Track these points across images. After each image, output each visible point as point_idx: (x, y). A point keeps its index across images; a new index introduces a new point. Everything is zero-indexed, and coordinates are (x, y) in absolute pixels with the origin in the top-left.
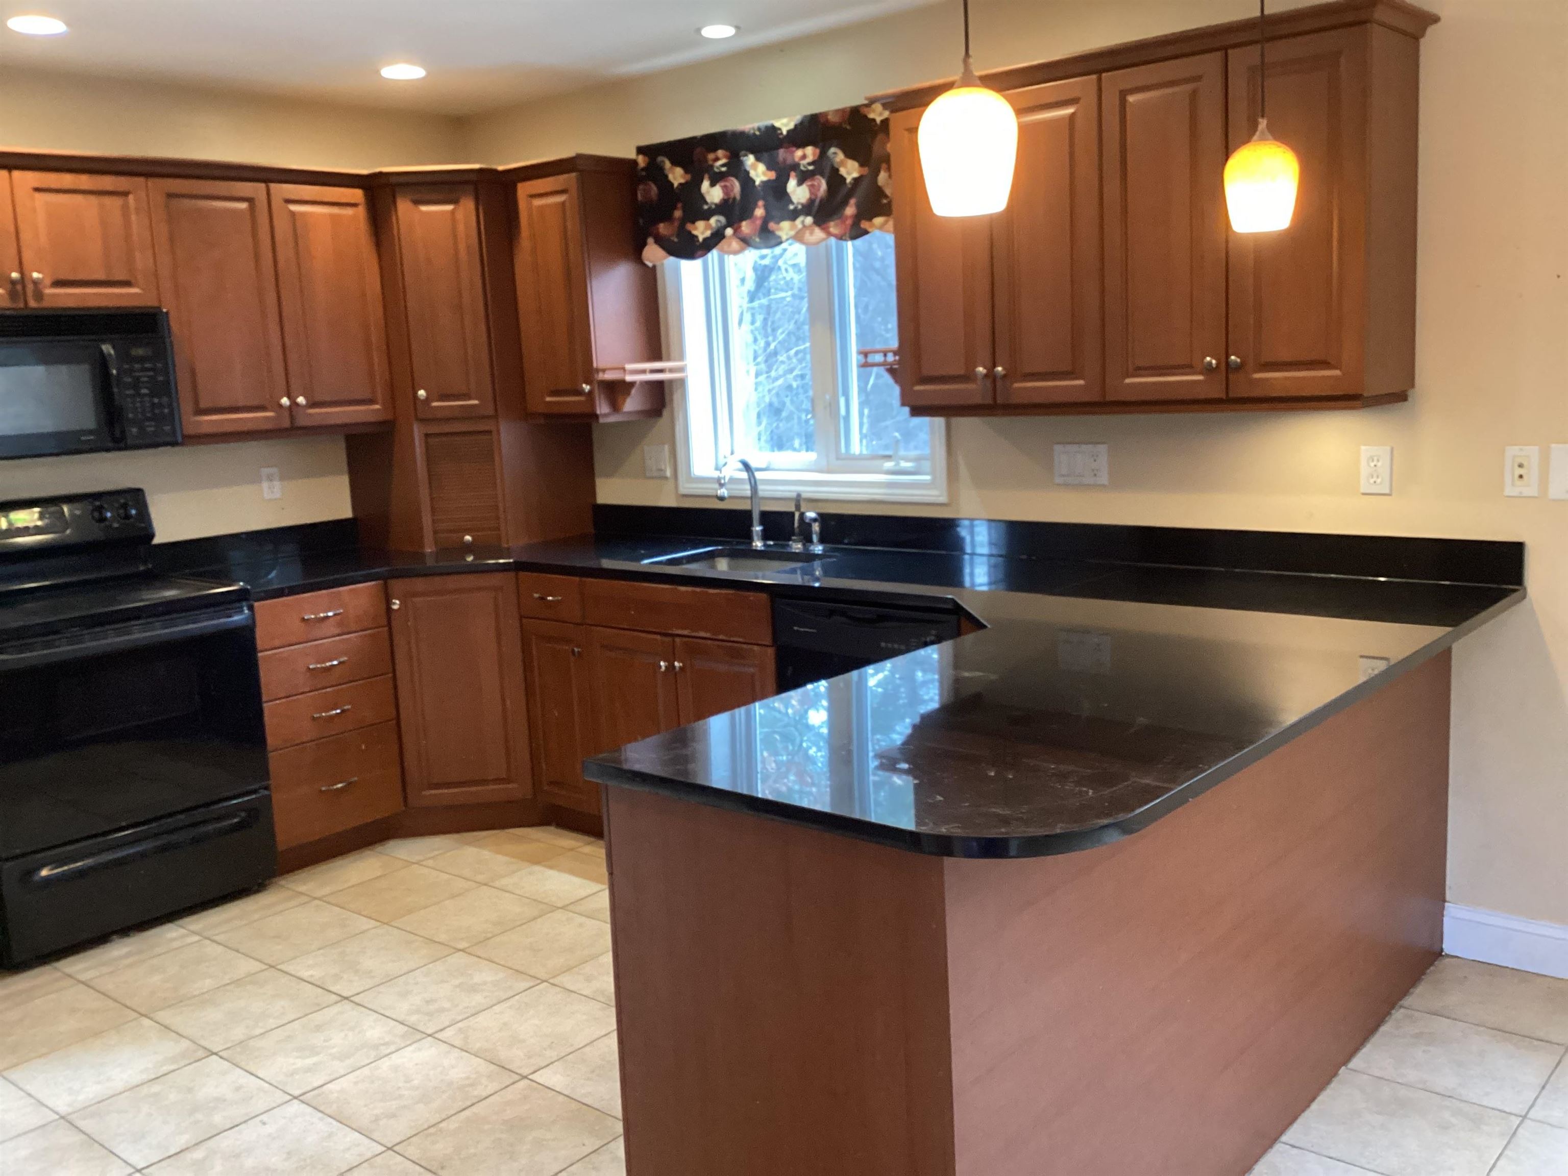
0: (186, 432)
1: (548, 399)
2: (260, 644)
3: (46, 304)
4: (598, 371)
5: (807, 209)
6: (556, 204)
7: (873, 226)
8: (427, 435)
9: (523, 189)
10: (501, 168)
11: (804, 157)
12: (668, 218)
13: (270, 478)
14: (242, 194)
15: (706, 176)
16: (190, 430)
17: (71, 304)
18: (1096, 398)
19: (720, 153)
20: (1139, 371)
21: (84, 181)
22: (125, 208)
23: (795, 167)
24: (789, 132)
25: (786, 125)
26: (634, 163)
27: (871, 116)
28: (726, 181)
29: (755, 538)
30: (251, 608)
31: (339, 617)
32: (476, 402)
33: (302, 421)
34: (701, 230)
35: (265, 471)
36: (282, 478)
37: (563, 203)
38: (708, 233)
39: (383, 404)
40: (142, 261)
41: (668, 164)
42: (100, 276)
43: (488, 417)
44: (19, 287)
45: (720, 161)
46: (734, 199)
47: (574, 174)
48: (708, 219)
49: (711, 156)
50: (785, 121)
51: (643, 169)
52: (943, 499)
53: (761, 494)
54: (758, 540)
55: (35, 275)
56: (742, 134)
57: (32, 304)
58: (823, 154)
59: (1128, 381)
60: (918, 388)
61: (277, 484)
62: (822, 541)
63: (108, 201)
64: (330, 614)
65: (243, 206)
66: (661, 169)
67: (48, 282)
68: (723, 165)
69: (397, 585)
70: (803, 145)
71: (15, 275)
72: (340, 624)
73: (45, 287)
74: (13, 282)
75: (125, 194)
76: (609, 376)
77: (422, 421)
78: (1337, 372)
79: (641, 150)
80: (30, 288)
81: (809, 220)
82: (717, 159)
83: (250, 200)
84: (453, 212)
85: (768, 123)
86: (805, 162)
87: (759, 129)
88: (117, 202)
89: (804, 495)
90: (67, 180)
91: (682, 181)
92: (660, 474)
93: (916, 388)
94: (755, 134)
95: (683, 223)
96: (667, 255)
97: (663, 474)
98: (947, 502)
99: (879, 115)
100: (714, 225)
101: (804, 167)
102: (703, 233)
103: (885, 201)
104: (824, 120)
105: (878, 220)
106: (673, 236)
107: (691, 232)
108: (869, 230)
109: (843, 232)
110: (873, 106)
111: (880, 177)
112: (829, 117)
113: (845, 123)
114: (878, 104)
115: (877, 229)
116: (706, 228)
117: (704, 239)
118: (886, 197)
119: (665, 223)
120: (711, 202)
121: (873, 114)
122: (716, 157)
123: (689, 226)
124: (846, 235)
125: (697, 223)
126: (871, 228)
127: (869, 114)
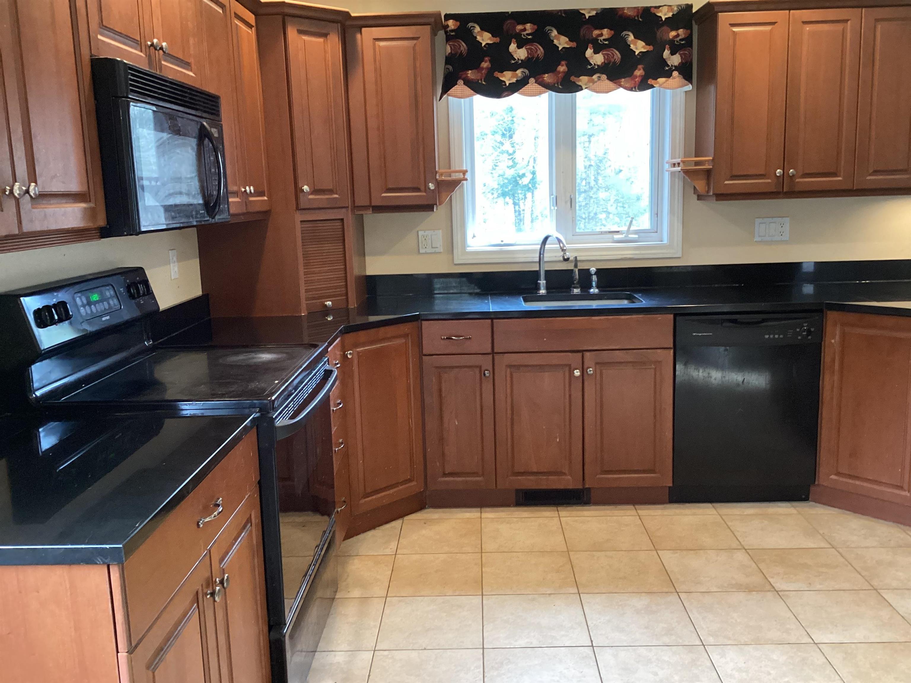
1: (385, 195)
4: (438, 174)
7: (658, 83)
8: (304, 222)
9: (373, 33)
10: (353, 15)
13: (174, 260)
14: (222, 2)
15: (514, 40)
27: (659, 14)
28: (532, 45)
29: (542, 288)
32: (337, 196)
35: (171, 253)
36: (178, 260)
37: (413, 47)
38: (514, 80)
42: (181, 55)
43: (345, 208)
44: (154, 53)
45: (527, 31)
46: (538, 57)
51: (452, 31)
52: (679, 255)
55: (164, 44)
56: (550, 15)
57: (158, 73)
58: (617, 35)
61: (176, 265)
62: (599, 285)
66: (470, 32)
71: (156, 41)
73: (162, 58)
74: (151, 47)
77: (301, 210)
80: (160, 54)
83: (224, 7)
91: (490, 42)
92: (433, 250)
93: (726, 182)
94: (561, 16)
95: (491, 71)
96: (475, 93)
97: (437, 250)
98: (681, 256)
99: (664, 14)
100: (520, 75)
101: (601, 41)
102: (509, 80)
103: (667, 68)
104: (620, 13)
105: (661, 80)
106: (481, 80)
107: (498, 78)
108: (655, 86)
109: (632, 86)
110: (661, 8)
111: (664, 53)
112: (625, 11)
113: (638, 16)
114: (666, 7)
115: (660, 86)
116: (512, 77)
117: (510, 84)
118: (668, 66)
119: (474, 71)
120: (517, 59)
121: (661, 13)
122: (523, 28)
123: (497, 74)
124: (635, 88)
125: (505, 73)
126: (656, 84)
127: (658, 13)
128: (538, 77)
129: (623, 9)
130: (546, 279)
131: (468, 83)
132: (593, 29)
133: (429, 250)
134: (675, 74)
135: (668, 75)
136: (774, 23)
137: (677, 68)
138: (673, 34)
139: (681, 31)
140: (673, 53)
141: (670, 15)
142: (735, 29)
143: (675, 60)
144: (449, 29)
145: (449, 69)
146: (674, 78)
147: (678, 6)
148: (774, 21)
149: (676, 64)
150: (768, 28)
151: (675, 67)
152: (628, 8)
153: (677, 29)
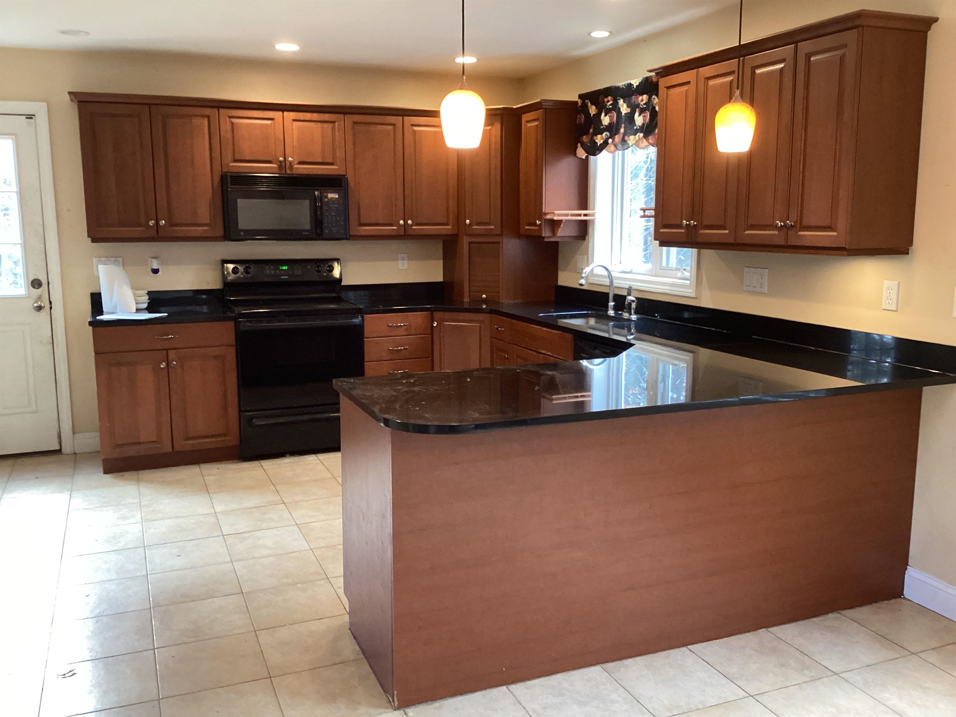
0: (351, 234)
1: (526, 227)
2: (366, 335)
3: (294, 172)
4: (546, 214)
5: (641, 129)
6: (535, 125)
8: (470, 243)
9: (525, 117)
10: (514, 107)
11: (642, 100)
12: (587, 133)
13: (403, 259)
14: (391, 122)
15: (604, 111)
16: (352, 233)
17: (305, 172)
18: (732, 241)
19: (609, 98)
20: (752, 227)
21: (315, 116)
22: (333, 129)
23: (638, 106)
24: (637, 86)
25: (635, 83)
26: (577, 102)
28: (611, 113)
29: (610, 309)
30: (362, 317)
31: (406, 327)
32: (493, 227)
33: (411, 232)
34: (599, 140)
35: (400, 256)
36: (410, 259)
37: (537, 125)
38: (602, 142)
39: (453, 226)
40: (340, 153)
41: (589, 104)
42: (320, 160)
43: (498, 235)
44: (283, 164)
45: (609, 103)
46: (613, 123)
47: (542, 110)
48: (602, 134)
49: (606, 100)
50: (635, 80)
51: (580, 107)
52: (693, 295)
53: (615, 285)
54: (611, 310)
55: (290, 159)
56: (618, 88)
57: (288, 172)
58: (650, 99)
59: (747, 232)
60: (662, 230)
61: (406, 262)
62: (636, 313)
63: (326, 125)
64: (402, 325)
65: (391, 127)
66: (586, 106)
67: (296, 162)
68: (610, 105)
69: (437, 315)
70: (642, 94)
71: (281, 159)
72: (407, 330)
73: (294, 165)
74: (281, 162)
75: (334, 122)
76: (548, 217)
77: (469, 235)
78: (835, 234)
79: (580, 96)
80: (288, 164)
81: (642, 135)
82: (608, 101)
83: (394, 125)
84: (490, 130)
85: (629, 82)
86: (642, 103)
87: (625, 85)
88: (330, 126)
89: (634, 287)
90: (308, 116)
91: (595, 113)
94: (623, 88)
95: (592, 135)
98: (696, 297)
100: (604, 137)
101: (642, 106)
102: (599, 142)
104: (650, 80)
106: (589, 143)
107: (595, 140)
112: (653, 79)
116: (602, 139)
117: (600, 144)
119: (587, 136)
120: (604, 125)
123: (595, 138)
125: (598, 136)
128: (613, 138)
131: (583, 145)
132: (638, 96)
136: (689, 83)
138: (641, 98)
139: (645, 96)
142: (669, 91)
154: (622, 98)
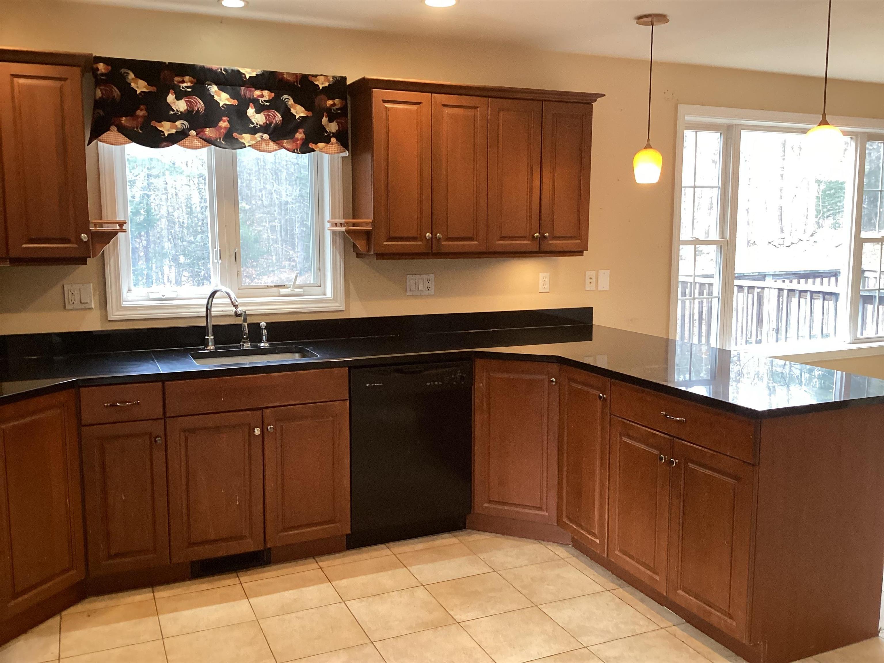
1: (29, 246)
4: (90, 224)
5: (265, 129)
7: (318, 147)
11: (262, 96)
15: (172, 91)
19: (187, 78)
24: (250, 77)
25: (249, 73)
27: (317, 83)
28: (191, 98)
29: (210, 344)
38: (173, 131)
45: (186, 84)
46: (198, 111)
49: (177, 79)
51: (102, 74)
52: (342, 308)
56: (210, 70)
59: (498, 243)
68: (188, 87)
78: (579, 241)
82: (183, 82)
85: (236, 68)
87: (225, 70)
92: (82, 306)
93: (385, 243)
94: (221, 73)
95: (147, 121)
96: (130, 141)
97: (87, 306)
98: (344, 309)
99: (321, 83)
100: (179, 126)
101: (262, 102)
102: (168, 131)
103: (326, 134)
104: (280, 77)
105: (321, 145)
106: (137, 128)
107: (156, 127)
108: (315, 149)
109: (294, 148)
110: (318, 77)
111: (323, 120)
112: (285, 76)
113: (297, 82)
114: (322, 77)
115: (321, 150)
116: (172, 128)
117: (169, 134)
118: (327, 132)
119: (128, 118)
120: (176, 110)
121: (318, 82)
122: (182, 80)
123: (154, 123)
124: (297, 150)
125: (163, 123)
126: (317, 148)
127: (315, 81)
128: (198, 130)
129: (281, 74)
130: (214, 334)
131: (122, 130)
132: (253, 89)
133: (77, 306)
134: (333, 140)
135: (327, 141)
136: (419, 104)
137: (335, 135)
138: (330, 102)
139: (337, 101)
140: (330, 121)
141: (327, 84)
142: (388, 105)
143: (333, 127)
144: (99, 72)
145: (100, 114)
146: (332, 144)
147: (334, 77)
148: (419, 102)
149: (334, 131)
150: (414, 107)
151: (333, 133)
152: (288, 73)
153: (333, 99)
154: (216, 85)
